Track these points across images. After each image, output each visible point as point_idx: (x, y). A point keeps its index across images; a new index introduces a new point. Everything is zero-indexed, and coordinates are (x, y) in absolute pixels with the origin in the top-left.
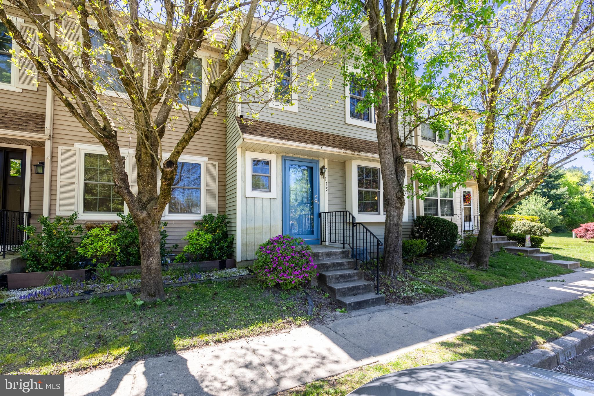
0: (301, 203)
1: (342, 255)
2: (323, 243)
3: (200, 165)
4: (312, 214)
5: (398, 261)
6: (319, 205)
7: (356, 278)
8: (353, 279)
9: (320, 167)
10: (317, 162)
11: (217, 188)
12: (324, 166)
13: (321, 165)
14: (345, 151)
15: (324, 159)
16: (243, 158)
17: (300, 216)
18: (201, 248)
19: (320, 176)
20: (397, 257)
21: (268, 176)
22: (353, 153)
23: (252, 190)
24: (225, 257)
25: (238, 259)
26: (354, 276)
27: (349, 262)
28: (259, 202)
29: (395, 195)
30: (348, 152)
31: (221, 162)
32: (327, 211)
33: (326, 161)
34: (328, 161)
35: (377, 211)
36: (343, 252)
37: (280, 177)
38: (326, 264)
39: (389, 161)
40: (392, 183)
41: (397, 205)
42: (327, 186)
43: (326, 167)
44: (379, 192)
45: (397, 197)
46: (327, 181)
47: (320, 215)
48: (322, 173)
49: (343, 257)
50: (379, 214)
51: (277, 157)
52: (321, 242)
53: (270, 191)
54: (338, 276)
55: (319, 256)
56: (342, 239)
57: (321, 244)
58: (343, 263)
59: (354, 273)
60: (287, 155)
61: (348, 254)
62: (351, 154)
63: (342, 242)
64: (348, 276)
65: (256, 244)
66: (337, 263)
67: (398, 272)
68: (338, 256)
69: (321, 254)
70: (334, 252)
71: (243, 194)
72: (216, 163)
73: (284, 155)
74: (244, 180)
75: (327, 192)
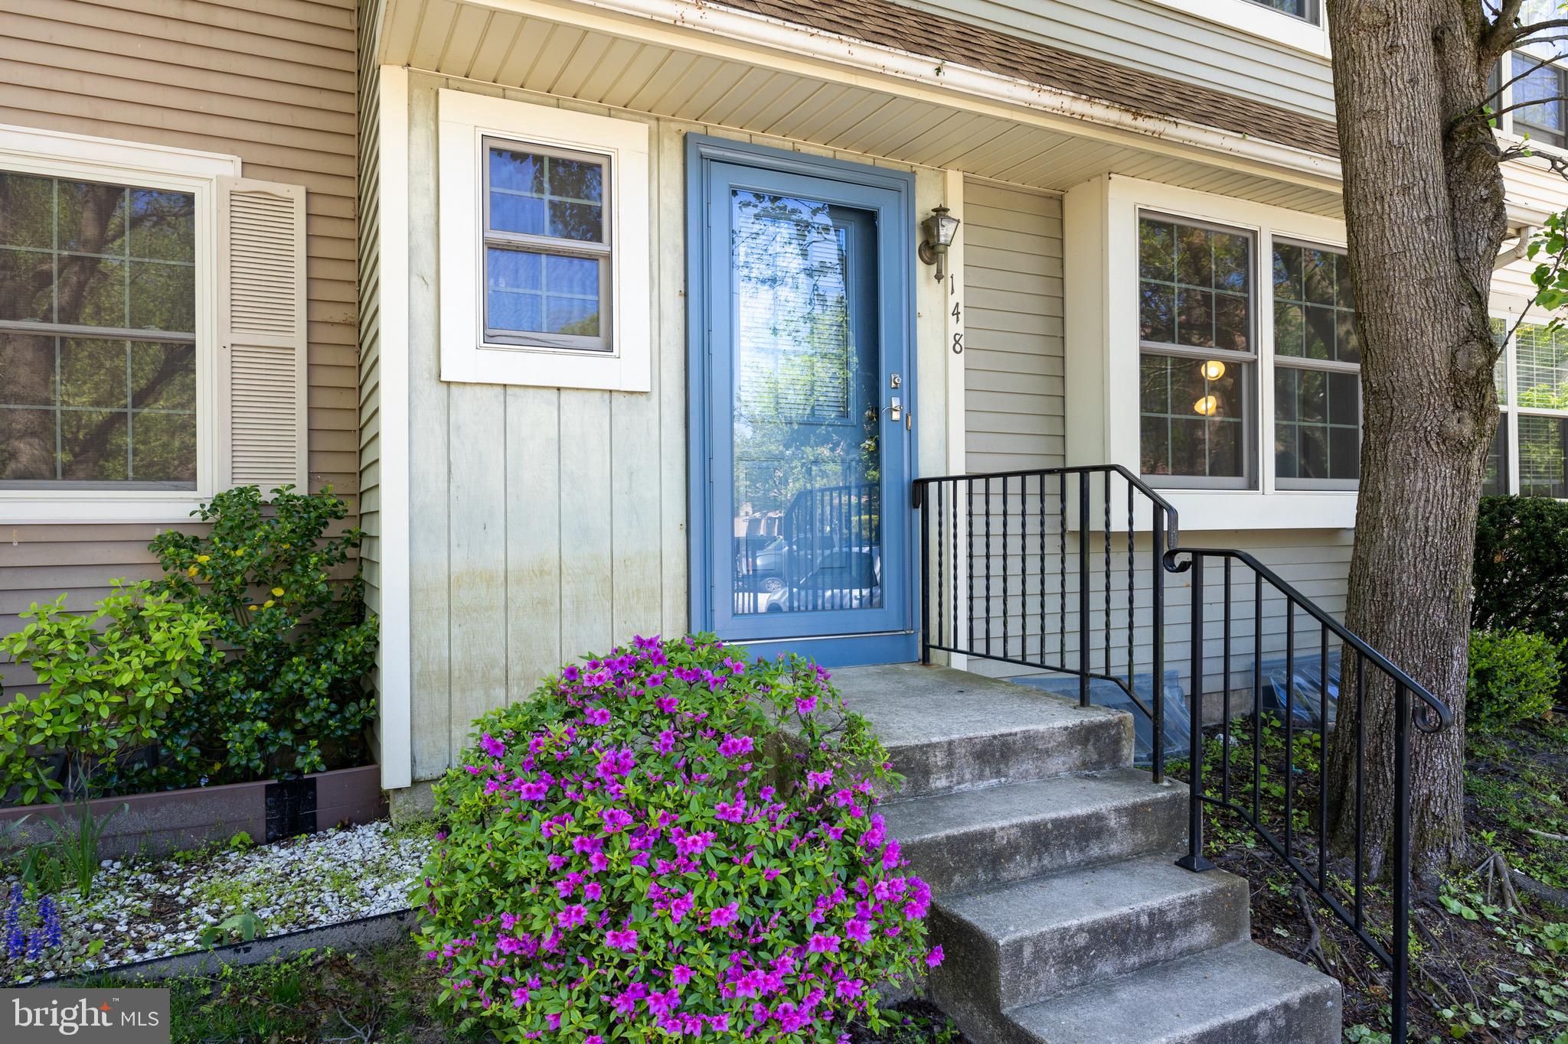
0: (807, 428)
1: (1076, 753)
2: (937, 656)
3: (189, 199)
4: (873, 489)
5: (1440, 788)
6: (913, 433)
7: (1202, 934)
8: (1181, 943)
9: (919, 217)
10: (903, 186)
11: (298, 339)
12: (941, 211)
13: (924, 204)
14: (1081, 107)
15: (942, 168)
16: (421, 134)
17: (804, 496)
18: (120, 713)
19: (920, 267)
20: (1440, 762)
21: (593, 258)
22: (1127, 119)
23: (488, 338)
24: (310, 757)
25: (394, 771)
26: (1187, 924)
27: (1135, 814)
28: (532, 415)
29: (1441, 361)
30: (1099, 111)
31: (320, 185)
32: (958, 468)
33: (955, 180)
34: (966, 182)
35: (1238, 472)
36: (1083, 735)
37: (673, 263)
38: (981, 836)
39: (1411, 130)
40: (1427, 282)
41: (1452, 426)
42: (960, 328)
43: (956, 210)
44: (1253, 365)
45: (1453, 375)
46: (959, 296)
47: (919, 490)
48: (932, 250)
49: (1087, 770)
50: (1253, 485)
51: (655, 141)
52: (926, 648)
53: (609, 348)
54: (1082, 940)
55: (926, 772)
56: (1073, 642)
57: (926, 660)
58: (1098, 817)
59: (1189, 903)
60: (718, 131)
61: (1117, 741)
62: (1116, 129)
63: (1073, 662)
64: (1151, 932)
65: (515, 670)
66: (1058, 823)
67: (1440, 857)
68: (1057, 764)
69: (939, 758)
70: (1029, 738)
71: (425, 361)
72: (297, 193)
73: (697, 128)
74: (430, 273)
75: (957, 362)
